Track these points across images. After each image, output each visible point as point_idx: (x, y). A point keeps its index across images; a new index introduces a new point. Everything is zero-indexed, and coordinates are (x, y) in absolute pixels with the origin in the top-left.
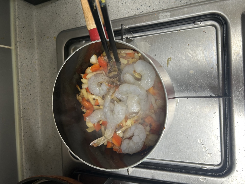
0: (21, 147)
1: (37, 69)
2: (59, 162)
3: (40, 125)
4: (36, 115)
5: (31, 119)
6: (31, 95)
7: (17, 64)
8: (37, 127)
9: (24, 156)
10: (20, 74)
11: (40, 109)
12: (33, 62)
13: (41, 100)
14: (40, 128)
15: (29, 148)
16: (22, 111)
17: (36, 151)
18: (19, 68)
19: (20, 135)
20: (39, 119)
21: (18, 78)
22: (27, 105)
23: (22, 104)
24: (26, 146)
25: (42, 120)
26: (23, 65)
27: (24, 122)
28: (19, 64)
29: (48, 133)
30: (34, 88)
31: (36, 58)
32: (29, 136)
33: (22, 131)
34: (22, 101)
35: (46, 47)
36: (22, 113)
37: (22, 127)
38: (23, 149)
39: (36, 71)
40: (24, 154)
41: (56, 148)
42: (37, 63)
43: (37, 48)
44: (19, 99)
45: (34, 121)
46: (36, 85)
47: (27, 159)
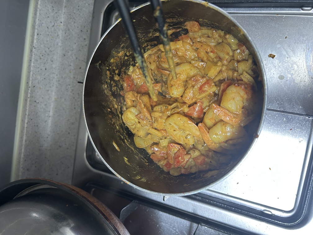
0: (21, 138)
1: (60, 36)
2: (69, 167)
3: (51, 114)
4: (49, 99)
5: (41, 102)
6: (46, 69)
7: (34, 22)
8: (47, 115)
9: (23, 150)
10: (35, 37)
11: (55, 93)
12: (56, 24)
13: (59, 81)
14: (50, 118)
15: (32, 141)
16: (30, 89)
17: (40, 146)
18: (36, 27)
19: (23, 121)
20: (52, 106)
21: (32, 42)
22: (38, 82)
23: (33, 79)
24: (28, 137)
25: (56, 108)
26: (43, 25)
27: (30, 105)
28: (37, 22)
29: (60, 126)
30: (52, 61)
31: (62, 20)
32: (35, 126)
33: (27, 117)
34: (32, 75)
35: (79, 6)
36: (29, 91)
37: (27, 111)
38: (24, 141)
39: (59, 38)
40: (23, 147)
41: (68, 149)
42: (61, 27)
43: (65, 7)
44: (29, 72)
45: (44, 106)
46: (55, 57)
47: (27, 155)
